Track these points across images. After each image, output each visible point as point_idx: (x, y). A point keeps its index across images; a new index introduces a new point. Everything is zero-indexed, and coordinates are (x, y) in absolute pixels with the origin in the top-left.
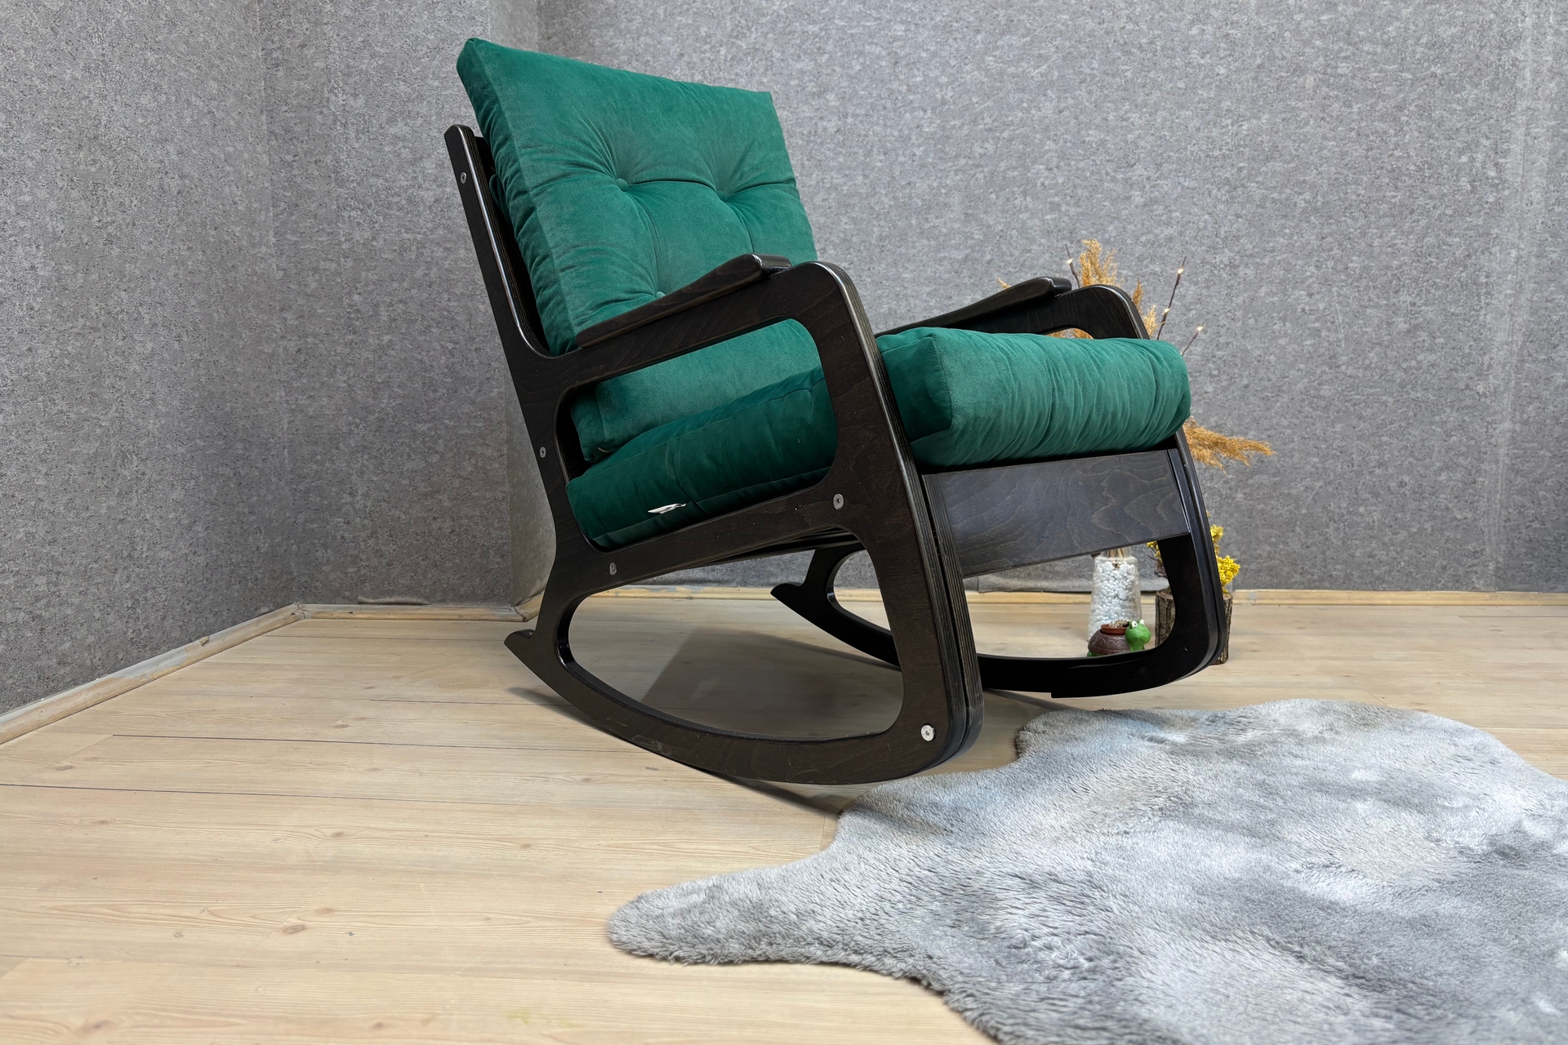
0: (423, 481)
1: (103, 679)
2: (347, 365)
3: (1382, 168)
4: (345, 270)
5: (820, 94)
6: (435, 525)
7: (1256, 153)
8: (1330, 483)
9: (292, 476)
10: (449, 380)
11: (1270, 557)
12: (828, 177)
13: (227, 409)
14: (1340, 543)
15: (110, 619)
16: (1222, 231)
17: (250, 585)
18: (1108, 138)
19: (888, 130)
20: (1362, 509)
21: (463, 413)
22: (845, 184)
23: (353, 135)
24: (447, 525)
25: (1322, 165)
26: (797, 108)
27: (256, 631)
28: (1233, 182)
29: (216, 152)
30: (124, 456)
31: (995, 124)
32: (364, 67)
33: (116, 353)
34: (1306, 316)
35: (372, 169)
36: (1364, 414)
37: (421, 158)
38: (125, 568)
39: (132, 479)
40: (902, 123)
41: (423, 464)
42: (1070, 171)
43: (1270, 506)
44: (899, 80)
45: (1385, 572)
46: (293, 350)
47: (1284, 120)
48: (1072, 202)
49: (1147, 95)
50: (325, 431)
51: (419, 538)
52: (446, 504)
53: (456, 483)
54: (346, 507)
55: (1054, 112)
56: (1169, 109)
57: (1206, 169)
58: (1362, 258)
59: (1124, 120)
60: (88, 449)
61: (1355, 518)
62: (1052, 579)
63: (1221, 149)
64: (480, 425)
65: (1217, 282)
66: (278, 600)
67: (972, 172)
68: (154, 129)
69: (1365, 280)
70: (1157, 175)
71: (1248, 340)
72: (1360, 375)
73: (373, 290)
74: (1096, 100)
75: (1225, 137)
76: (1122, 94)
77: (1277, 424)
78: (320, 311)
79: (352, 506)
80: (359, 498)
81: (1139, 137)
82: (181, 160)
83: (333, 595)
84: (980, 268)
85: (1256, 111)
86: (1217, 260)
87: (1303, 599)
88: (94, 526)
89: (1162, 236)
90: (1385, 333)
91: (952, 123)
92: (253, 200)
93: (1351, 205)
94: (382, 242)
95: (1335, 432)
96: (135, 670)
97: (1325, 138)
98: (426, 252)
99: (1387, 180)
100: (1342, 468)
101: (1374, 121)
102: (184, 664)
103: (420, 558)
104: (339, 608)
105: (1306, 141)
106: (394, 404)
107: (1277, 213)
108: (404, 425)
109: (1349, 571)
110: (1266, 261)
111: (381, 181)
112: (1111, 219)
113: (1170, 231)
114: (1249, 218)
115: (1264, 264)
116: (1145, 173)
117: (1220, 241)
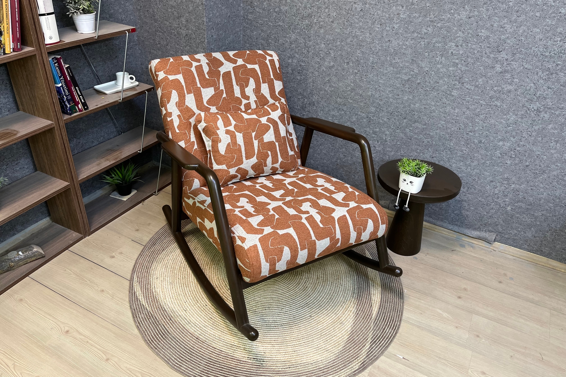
8: (555, 216)
12: (354, 31)
16: (539, 93)
18: (491, 35)
19: (384, 13)
28: (551, 70)
31: (435, 19)
35: (165, 18)
40: (391, 11)
42: (467, 49)
48: (464, 64)
49: (518, 17)
55: (466, 17)
56: (528, 26)
57: (539, 61)
59: (502, 28)
63: (550, 52)
65: (528, 117)
67: (419, 41)
70: (512, 59)
71: (535, 146)
76: (505, 14)
77: (538, 185)
81: (508, 38)
86: (531, 106)
89: (506, 89)
91: (414, 15)
100: (563, 212)
110: (557, 113)
111: (168, 23)
112: (482, 76)
113: (510, 87)
114: (554, 90)
115: (555, 114)
116: (506, 57)
117: (536, 98)
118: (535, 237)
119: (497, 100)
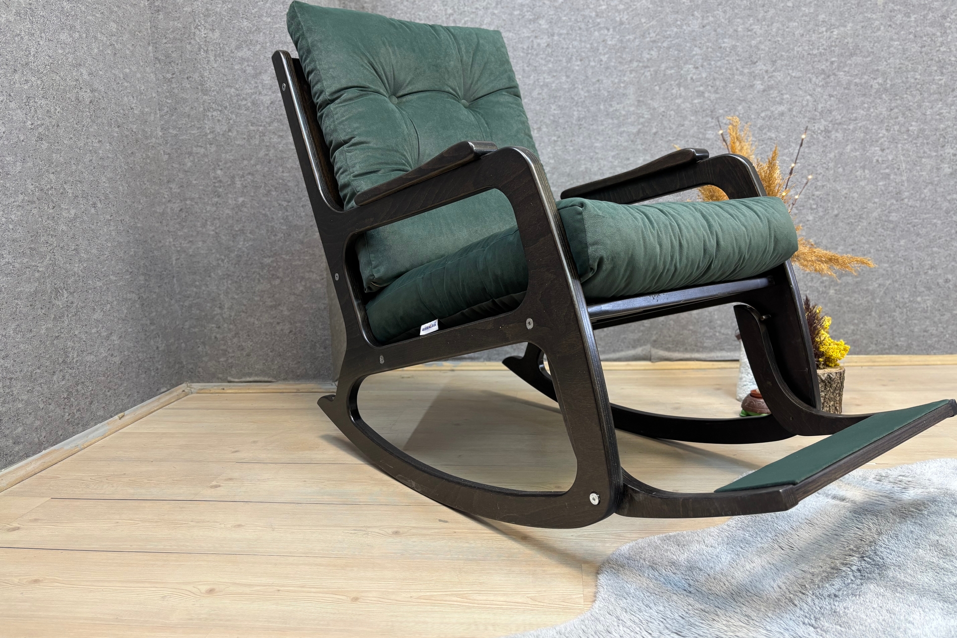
0: (269, 297)
1: (47, 451)
2: (215, 219)
3: (932, 60)
4: (211, 153)
5: (534, 20)
6: (278, 328)
7: (843, 51)
8: (896, 281)
9: (179, 296)
10: (285, 228)
11: (854, 333)
12: (542, 78)
13: (132, 253)
14: (903, 323)
15: (51, 407)
16: (820, 106)
17: (153, 373)
18: (738, 44)
19: (583, 44)
20: (919, 299)
21: (295, 250)
22: (554, 82)
23: (213, 58)
24: (287, 327)
25: (889, 58)
26: (519, 31)
27: (157, 406)
28: (827, 72)
29: (117, 72)
30: (57, 291)
31: (658, 37)
32: (218, 10)
33: (48, 218)
34: (879, 165)
35: (226, 82)
36: (921, 232)
37: (260, 73)
38: (61, 371)
39: (64, 307)
40: (593, 38)
41: (269, 286)
42: (710, 68)
43: (854, 298)
44: (590, 8)
45: (935, 342)
46: (177, 210)
47: (862, 27)
48: (712, 90)
49: (766, 12)
50: (201, 265)
51: (267, 336)
52: (286, 313)
53: (292, 298)
54: (217, 317)
55: (699, 27)
56: (782, 22)
57: (808, 63)
58: (919, 123)
59: (749, 31)
60: (29, 288)
61: (914, 305)
62: (702, 352)
63: (818, 49)
64: (307, 258)
65: (816, 143)
66: (173, 382)
67: (642, 71)
68: (71, 57)
69: (921, 139)
70: (773, 69)
71: (838, 183)
72: (918, 205)
73: (230, 167)
74: (729, 17)
75: (821, 40)
76: (748, 12)
77: (859, 241)
78: (194, 182)
79: (221, 314)
80: (226, 310)
81: (760, 42)
82: (92, 79)
83: (211, 377)
84: (648, 138)
85: (843, 21)
86: (816, 127)
87: (878, 362)
88: (36, 343)
89: (777, 112)
90: (935, 175)
91: (627, 38)
92: (145, 106)
93: (910, 86)
94: (235, 133)
95: (900, 246)
96: (71, 442)
97: (892, 39)
98: (266, 139)
99: (935, 68)
100: (905, 270)
101: (926, 26)
102: (107, 435)
103: (269, 351)
104: (215, 386)
105: (879, 42)
106: (247, 245)
107: (858, 93)
108: (255, 260)
109: (910, 342)
110: (851, 127)
111: (233, 90)
112: (741, 101)
113: (782, 108)
114: (838, 97)
115: (849, 129)
116: (765, 68)
117: (818, 114)
118: (880, 326)
119: (769, 130)
